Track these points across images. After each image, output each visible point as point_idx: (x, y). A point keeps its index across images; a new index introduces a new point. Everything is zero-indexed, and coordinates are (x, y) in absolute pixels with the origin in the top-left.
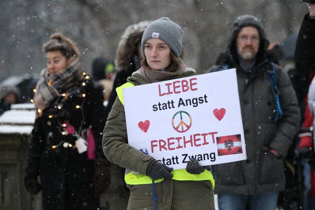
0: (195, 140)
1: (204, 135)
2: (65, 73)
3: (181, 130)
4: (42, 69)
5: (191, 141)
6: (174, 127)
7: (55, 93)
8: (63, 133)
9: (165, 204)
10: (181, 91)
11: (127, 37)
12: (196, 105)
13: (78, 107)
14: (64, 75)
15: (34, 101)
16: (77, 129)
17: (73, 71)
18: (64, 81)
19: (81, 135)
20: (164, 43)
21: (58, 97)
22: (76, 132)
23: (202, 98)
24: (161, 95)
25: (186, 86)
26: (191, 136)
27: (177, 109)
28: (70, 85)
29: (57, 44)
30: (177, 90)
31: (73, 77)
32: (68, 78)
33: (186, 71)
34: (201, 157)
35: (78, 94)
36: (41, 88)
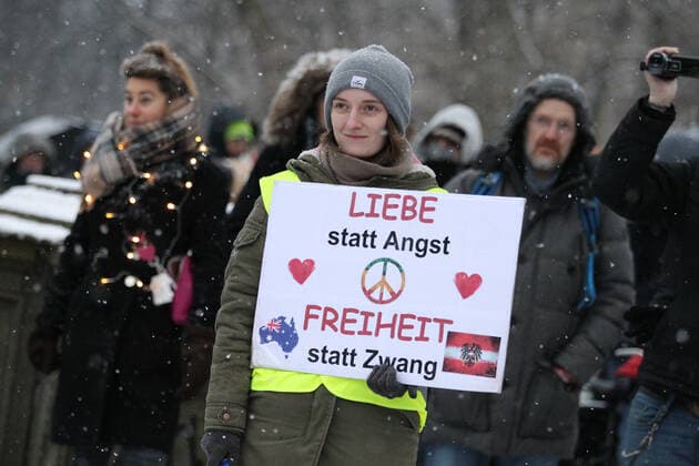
0: (402, 326)
1: (424, 320)
2: (158, 129)
3: (377, 298)
4: (111, 111)
5: (392, 326)
6: (364, 289)
7: (129, 167)
8: (130, 256)
9: (309, 441)
10: (399, 217)
11: (300, 77)
12: (421, 253)
13: (171, 206)
14: (157, 133)
15: (82, 178)
16: (159, 253)
17: (176, 130)
18: (153, 146)
19: (165, 266)
20: (375, 99)
21: (133, 177)
22: (157, 259)
23: (439, 242)
24: (352, 214)
25: (412, 209)
26: (395, 316)
27: (379, 252)
28: (164, 157)
29: (154, 64)
30: (390, 212)
31: (173, 142)
32: (162, 142)
33: (414, 171)
34: (406, 365)
35: (176, 178)
36: (101, 152)
